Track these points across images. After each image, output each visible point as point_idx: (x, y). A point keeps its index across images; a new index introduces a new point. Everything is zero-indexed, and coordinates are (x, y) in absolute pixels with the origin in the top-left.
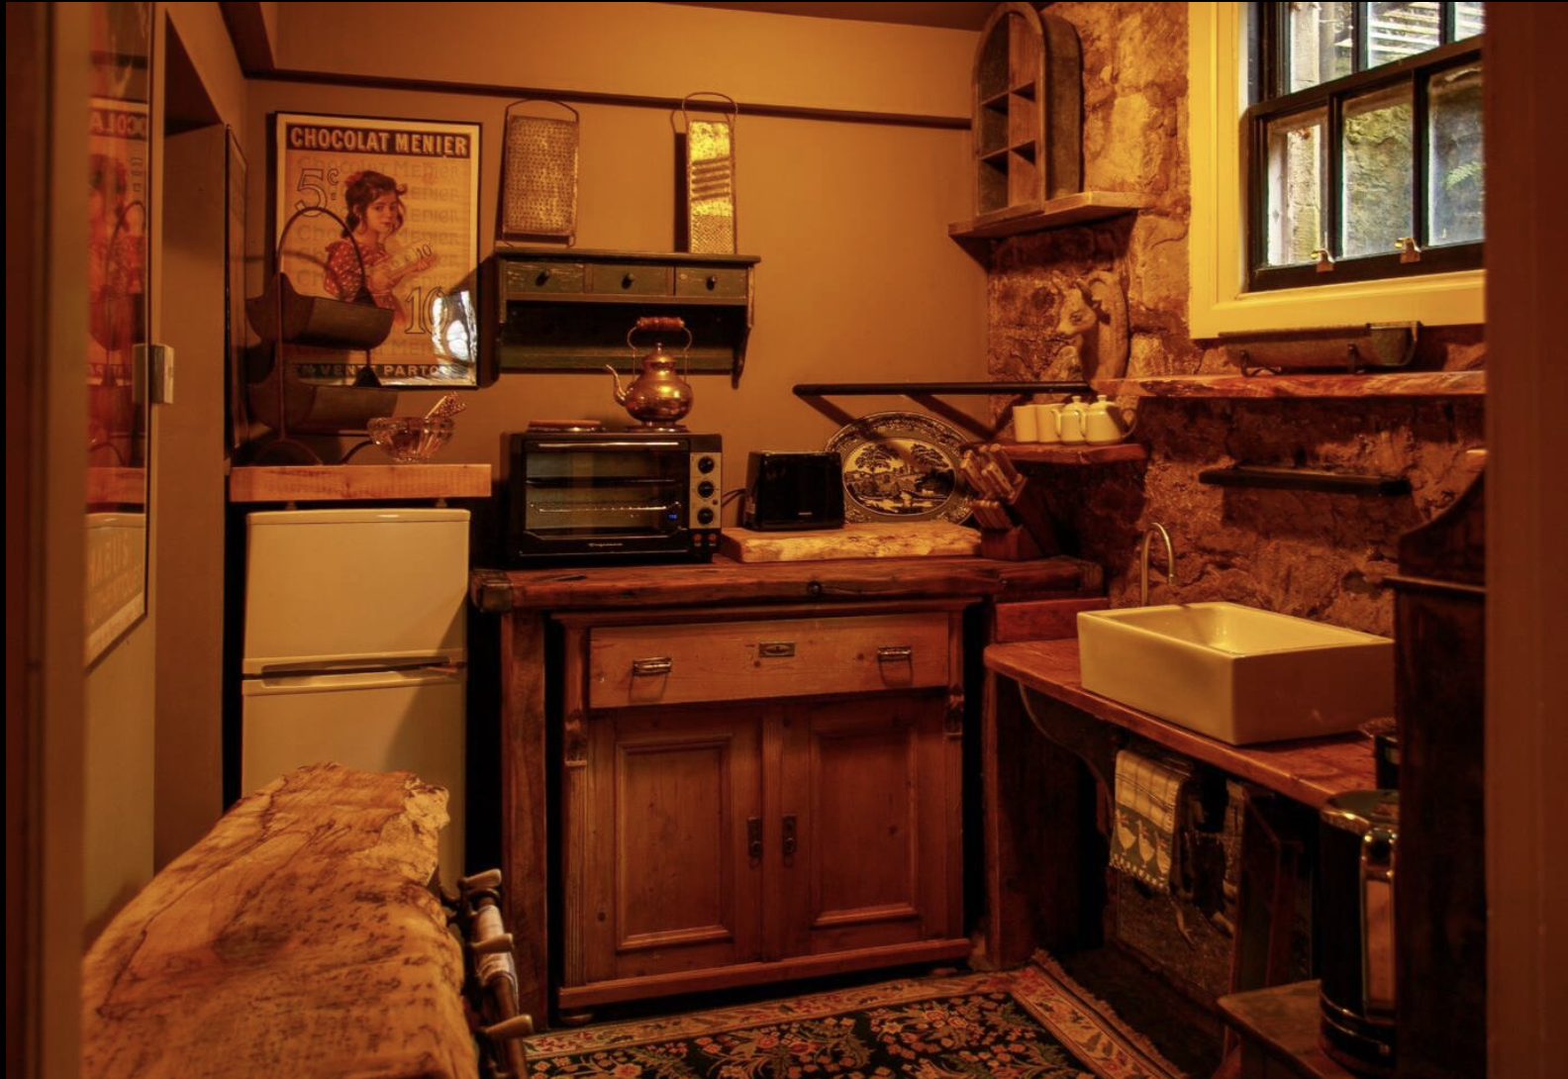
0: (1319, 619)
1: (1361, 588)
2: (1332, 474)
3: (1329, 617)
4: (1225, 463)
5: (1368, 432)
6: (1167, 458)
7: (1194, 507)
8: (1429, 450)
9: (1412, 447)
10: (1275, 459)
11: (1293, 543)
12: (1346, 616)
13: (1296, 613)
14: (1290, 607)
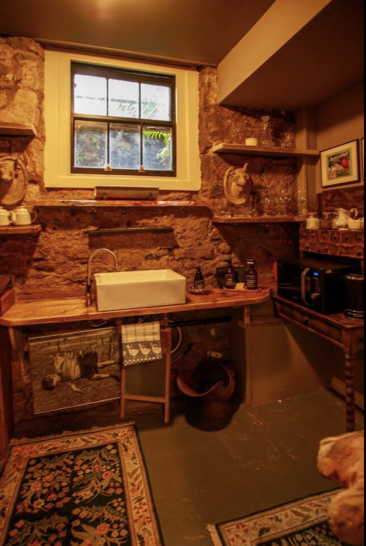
0: (136, 270)
1: (152, 259)
2: (143, 228)
3: (140, 269)
4: (92, 229)
5: (159, 216)
6: (54, 229)
7: (72, 245)
8: (178, 220)
9: (173, 219)
10: (117, 225)
11: (125, 250)
12: (148, 267)
13: (126, 270)
14: (124, 269)
